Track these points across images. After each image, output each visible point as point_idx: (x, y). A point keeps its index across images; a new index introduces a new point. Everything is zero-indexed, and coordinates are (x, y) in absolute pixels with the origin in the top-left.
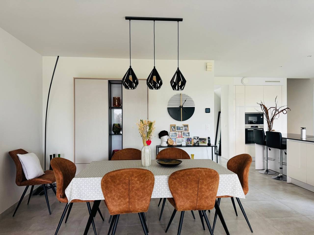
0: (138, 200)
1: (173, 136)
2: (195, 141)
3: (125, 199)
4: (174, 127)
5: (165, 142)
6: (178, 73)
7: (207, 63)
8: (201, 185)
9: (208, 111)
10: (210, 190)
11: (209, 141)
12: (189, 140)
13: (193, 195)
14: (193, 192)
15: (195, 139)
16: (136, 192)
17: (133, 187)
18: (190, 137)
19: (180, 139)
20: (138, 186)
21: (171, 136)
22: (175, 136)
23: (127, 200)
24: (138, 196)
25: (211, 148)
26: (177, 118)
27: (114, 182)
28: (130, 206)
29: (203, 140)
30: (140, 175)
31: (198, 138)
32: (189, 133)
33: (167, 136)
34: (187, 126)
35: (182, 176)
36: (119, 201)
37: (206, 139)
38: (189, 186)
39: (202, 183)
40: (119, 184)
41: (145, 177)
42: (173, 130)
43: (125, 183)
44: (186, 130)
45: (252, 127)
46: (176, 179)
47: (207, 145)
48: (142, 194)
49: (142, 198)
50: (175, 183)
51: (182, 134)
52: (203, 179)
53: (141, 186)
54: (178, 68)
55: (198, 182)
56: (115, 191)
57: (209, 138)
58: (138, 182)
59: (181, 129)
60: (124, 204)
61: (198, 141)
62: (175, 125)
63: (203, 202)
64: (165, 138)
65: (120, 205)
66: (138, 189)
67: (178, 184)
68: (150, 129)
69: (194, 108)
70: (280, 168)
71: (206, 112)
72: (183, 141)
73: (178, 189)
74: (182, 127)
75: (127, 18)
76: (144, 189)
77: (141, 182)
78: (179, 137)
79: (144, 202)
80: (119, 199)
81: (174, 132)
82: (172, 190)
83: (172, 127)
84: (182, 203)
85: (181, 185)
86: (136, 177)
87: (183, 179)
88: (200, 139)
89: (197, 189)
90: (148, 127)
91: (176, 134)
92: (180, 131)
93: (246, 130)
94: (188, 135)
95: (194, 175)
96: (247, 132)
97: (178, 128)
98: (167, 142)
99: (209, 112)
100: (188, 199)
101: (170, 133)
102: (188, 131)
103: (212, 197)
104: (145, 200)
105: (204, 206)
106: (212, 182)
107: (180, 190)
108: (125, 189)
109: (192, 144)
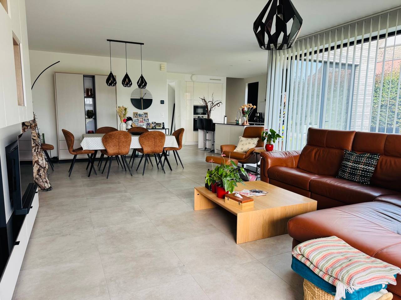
0: (124, 147)
1: (136, 121)
2: (153, 125)
3: (117, 147)
4: (137, 114)
5: (130, 125)
6: (142, 77)
7: (161, 65)
8: (156, 139)
9: (162, 102)
10: (160, 143)
11: (163, 125)
12: (149, 125)
13: (152, 145)
14: (152, 144)
15: (153, 123)
16: (123, 143)
17: (121, 141)
18: (149, 122)
19: (142, 124)
20: (123, 140)
21: (134, 121)
22: (137, 121)
23: (118, 147)
24: (124, 146)
25: (165, 130)
26: (139, 107)
27: (111, 138)
28: (119, 151)
29: (159, 125)
30: (125, 134)
31: (155, 123)
32: (148, 119)
33: (131, 121)
34: (146, 114)
35: (147, 135)
36: (114, 148)
37: (161, 124)
38: (150, 140)
39: (157, 139)
40: (113, 139)
41: (127, 136)
42: (135, 116)
43: (117, 138)
44: (146, 117)
45: (198, 117)
46: (143, 137)
47: (162, 128)
48: (125, 144)
49: (125, 146)
50: (143, 140)
51: (143, 120)
52: (157, 137)
53: (125, 140)
54: (142, 75)
55: (155, 138)
56: (111, 143)
57: (163, 123)
58: (124, 138)
59: (142, 115)
60: (116, 149)
61: (155, 125)
62: (137, 113)
63: (157, 148)
64: (130, 122)
65: (114, 150)
66: (123, 142)
67: (144, 140)
68: (125, 112)
69: (152, 99)
70: (212, 145)
71: (161, 103)
72: (144, 125)
73: (144, 143)
74: (143, 115)
75: (108, 40)
76: (126, 142)
77: (125, 138)
78: (141, 122)
79: (127, 149)
80: (113, 147)
81: (136, 118)
82: (141, 143)
83: (135, 115)
84: (147, 149)
85: (146, 140)
86: (122, 135)
87: (147, 137)
88: (157, 124)
89: (154, 142)
90: (124, 111)
91: (138, 120)
92: (141, 118)
93: (194, 119)
94: (147, 120)
95: (153, 134)
96: (195, 121)
97: (140, 115)
98: (131, 126)
99: (164, 104)
100: (150, 147)
101: (134, 119)
102: (147, 118)
103: (162, 146)
104: (127, 147)
105: (158, 151)
106: (162, 138)
107: (146, 143)
108: (117, 141)
109: (150, 128)
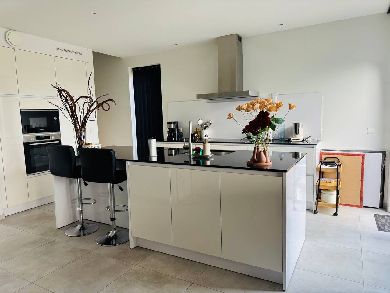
45: (37, 138)
70: (112, 219)
93: (26, 145)
96: (28, 149)
